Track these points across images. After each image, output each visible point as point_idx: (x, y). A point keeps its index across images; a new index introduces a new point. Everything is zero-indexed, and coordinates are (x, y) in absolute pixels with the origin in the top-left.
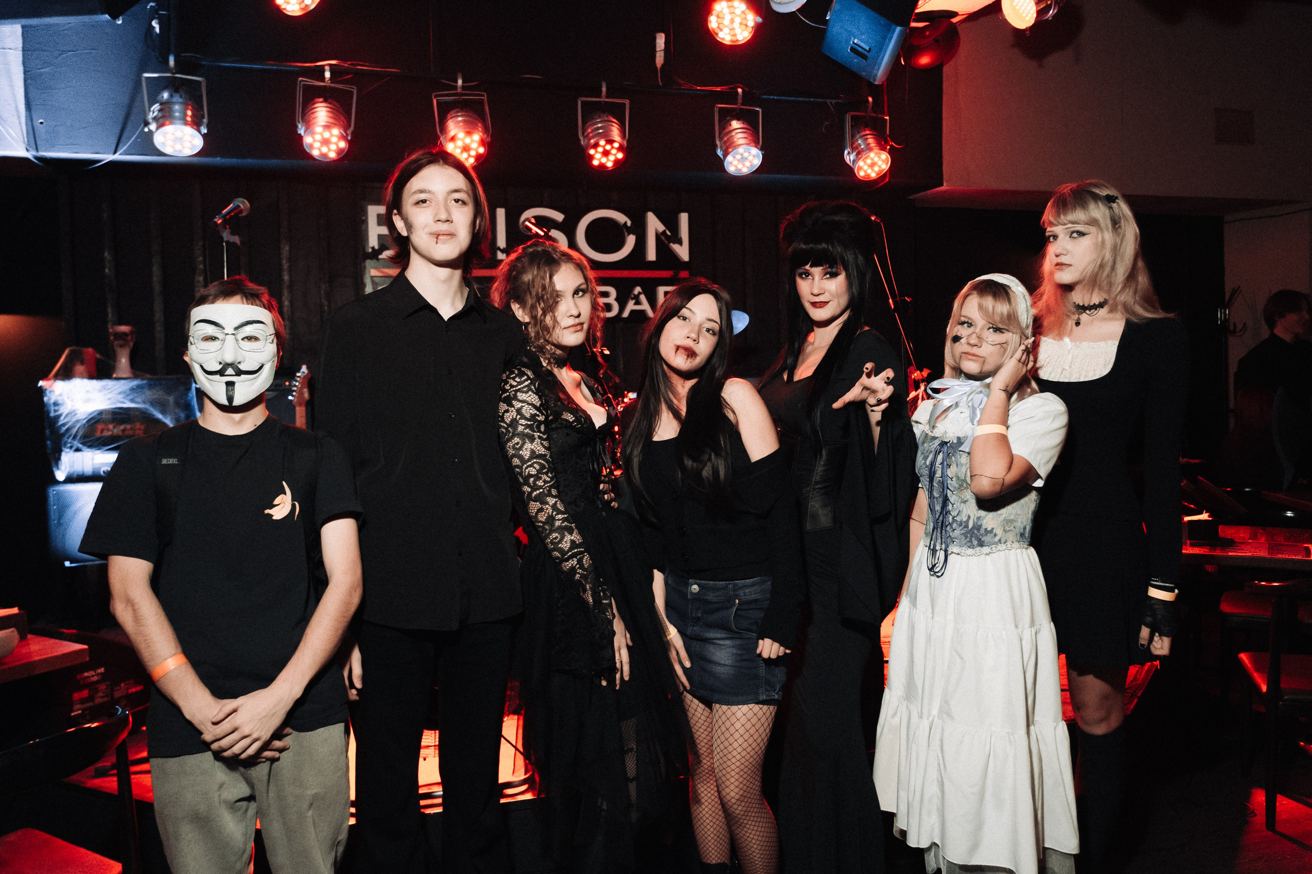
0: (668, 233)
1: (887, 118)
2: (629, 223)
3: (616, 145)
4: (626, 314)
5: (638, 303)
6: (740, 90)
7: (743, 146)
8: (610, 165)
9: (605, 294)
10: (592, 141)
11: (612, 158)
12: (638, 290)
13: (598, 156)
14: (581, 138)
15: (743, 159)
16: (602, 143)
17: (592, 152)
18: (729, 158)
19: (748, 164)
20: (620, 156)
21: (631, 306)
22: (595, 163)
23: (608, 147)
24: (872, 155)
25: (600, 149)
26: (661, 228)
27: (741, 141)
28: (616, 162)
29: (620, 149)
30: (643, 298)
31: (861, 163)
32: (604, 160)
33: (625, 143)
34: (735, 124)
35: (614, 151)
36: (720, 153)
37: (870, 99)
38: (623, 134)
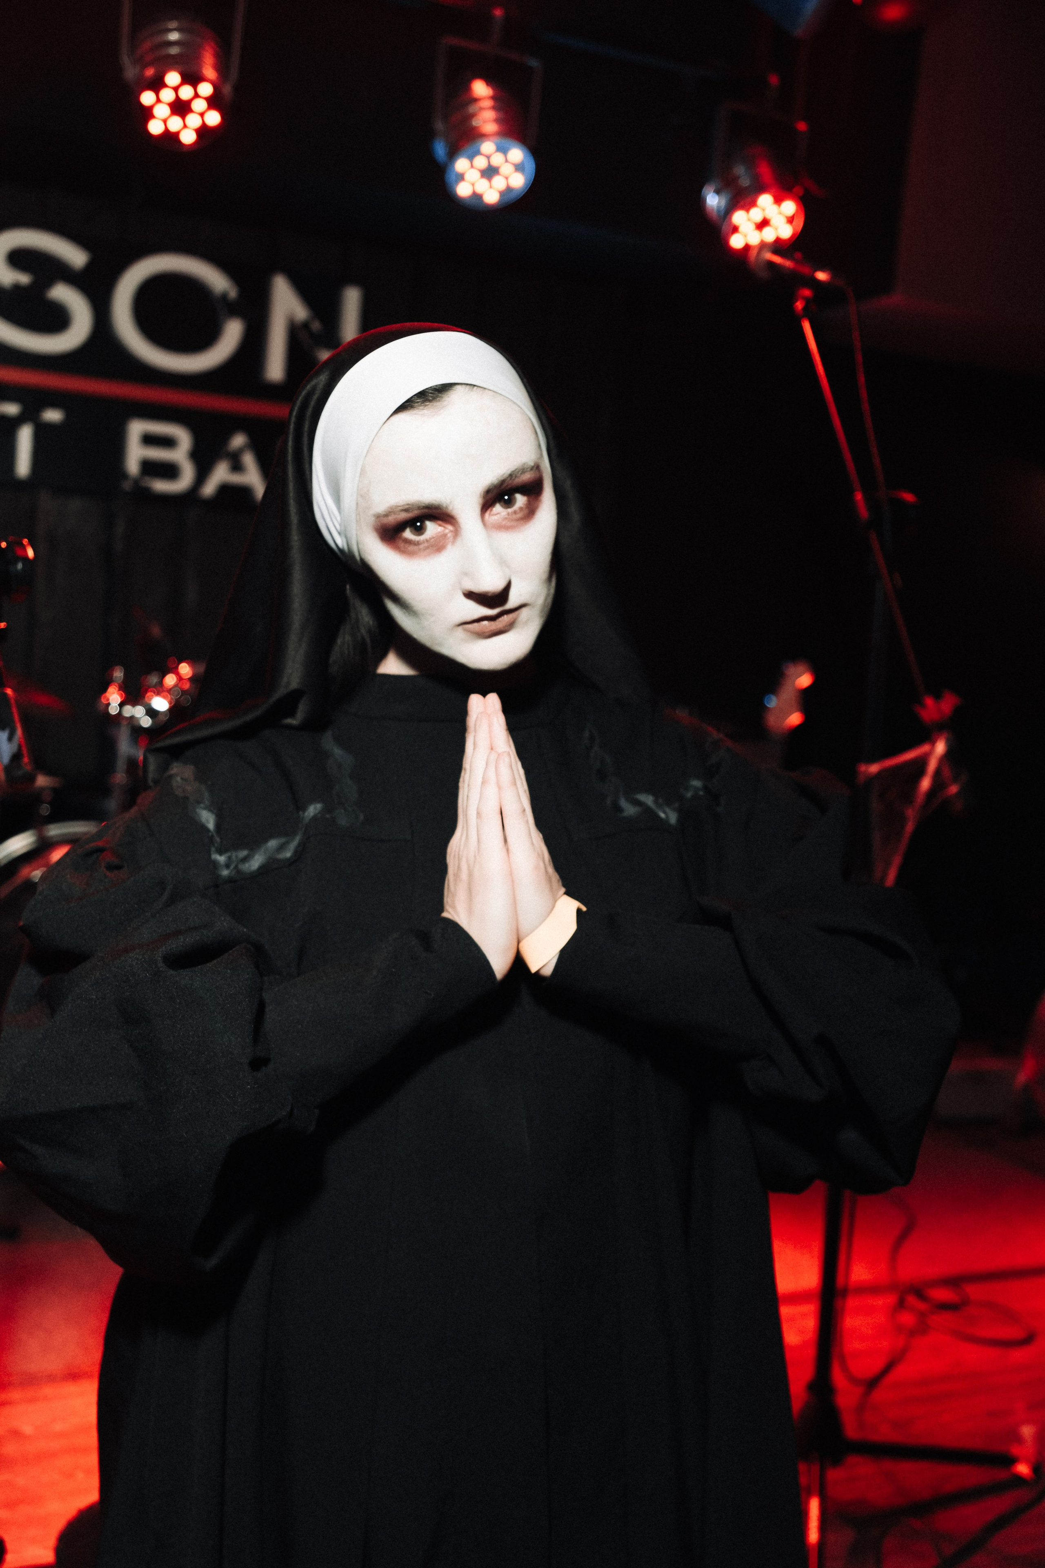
0: (316, 326)
1: (802, 126)
2: (233, 293)
3: (206, 89)
4: (209, 489)
5: (237, 467)
6: (498, 13)
7: (491, 138)
8: (188, 137)
9: (168, 442)
10: (150, 72)
11: (193, 121)
12: (238, 441)
13: (162, 111)
14: (126, 60)
15: (490, 172)
16: (173, 78)
17: (147, 98)
18: (461, 164)
19: (499, 183)
20: (214, 118)
21: (221, 474)
22: (155, 128)
23: (186, 92)
24: (765, 200)
25: (167, 95)
26: (301, 313)
27: (490, 127)
28: (203, 131)
29: (213, 102)
30: (249, 460)
31: (739, 217)
32: (175, 124)
33: (227, 89)
34: (480, 88)
35: (199, 105)
36: (440, 149)
37: (774, 80)
38: (222, 68)
